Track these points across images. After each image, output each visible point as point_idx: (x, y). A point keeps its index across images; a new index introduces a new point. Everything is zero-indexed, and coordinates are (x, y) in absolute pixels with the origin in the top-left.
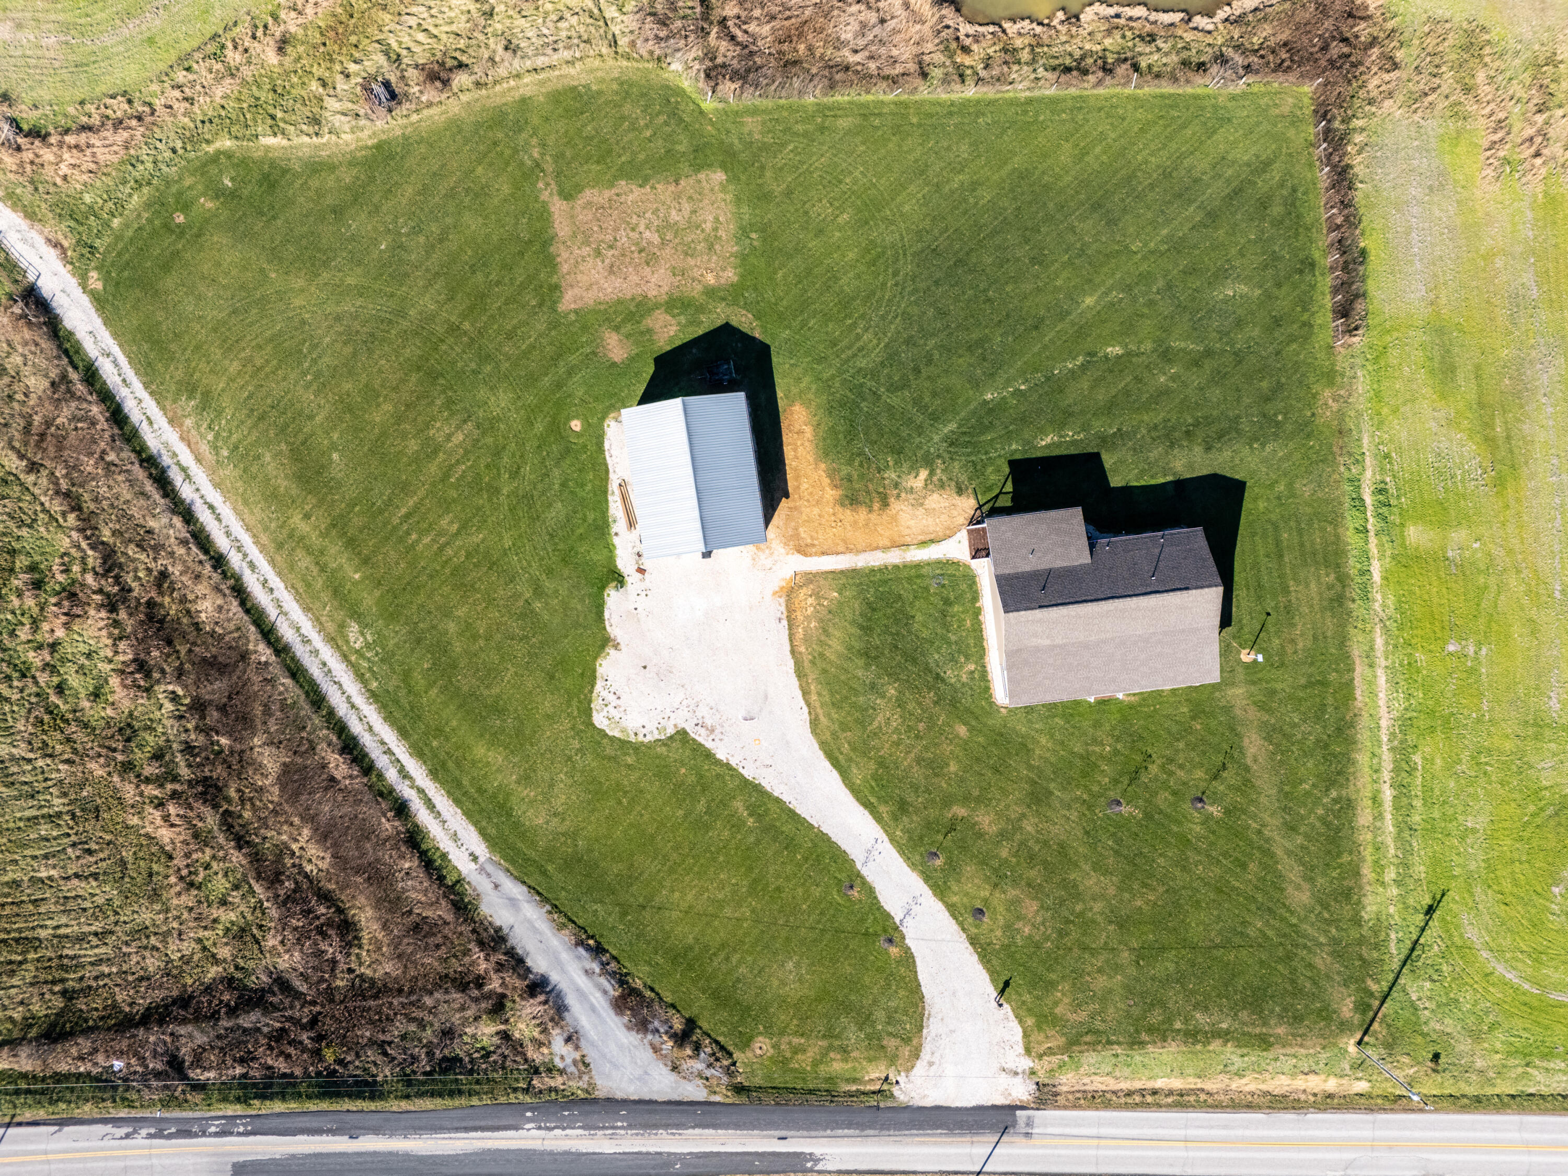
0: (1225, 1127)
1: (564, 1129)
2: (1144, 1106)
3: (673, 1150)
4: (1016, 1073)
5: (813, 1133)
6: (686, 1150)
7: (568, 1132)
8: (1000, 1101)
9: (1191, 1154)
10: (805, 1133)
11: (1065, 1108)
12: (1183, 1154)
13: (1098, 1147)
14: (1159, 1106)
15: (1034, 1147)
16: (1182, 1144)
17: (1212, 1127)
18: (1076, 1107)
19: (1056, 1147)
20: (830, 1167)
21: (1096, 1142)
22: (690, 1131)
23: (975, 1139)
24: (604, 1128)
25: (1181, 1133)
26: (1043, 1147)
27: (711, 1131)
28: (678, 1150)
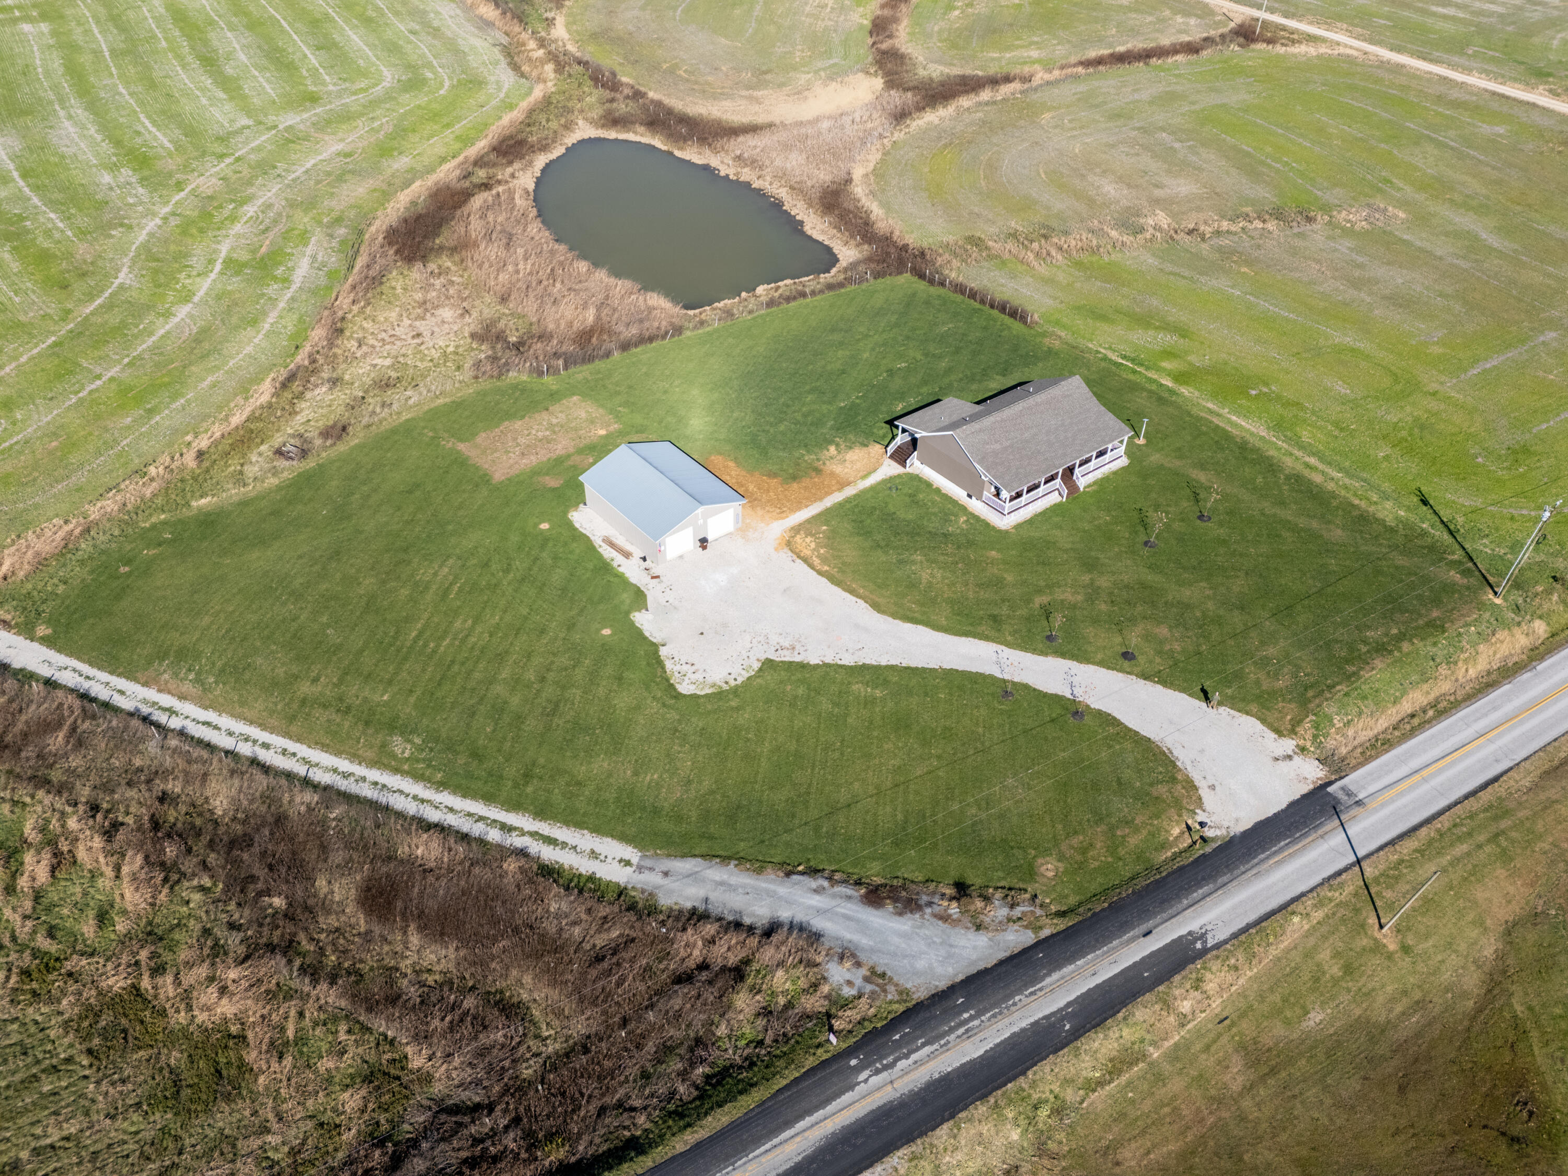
1: (907, 1056)
2: (1418, 730)
3: (1047, 1012)
4: (1289, 757)
5: (1171, 911)
6: (1061, 1003)
7: (914, 1057)
8: (1305, 788)
9: (1499, 744)
10: (1165, 915)
11: (1361, 765)
12: (1493, 746)
13: (1425, 780)
14: (1429, 723)
15: (1376, 810)
16: (1482, 740)
17: (1486, 715)
18: (1367, 760)
19: (1392, 800)
20: (1222, 935)
21: (1417, 777)
22: (1048, 980)
23: (1321, 832)
24: (952, 1030)
25: (1469, 733)
26: (1383, 806)
27: (1071, 967)
28: (1054, 1008)
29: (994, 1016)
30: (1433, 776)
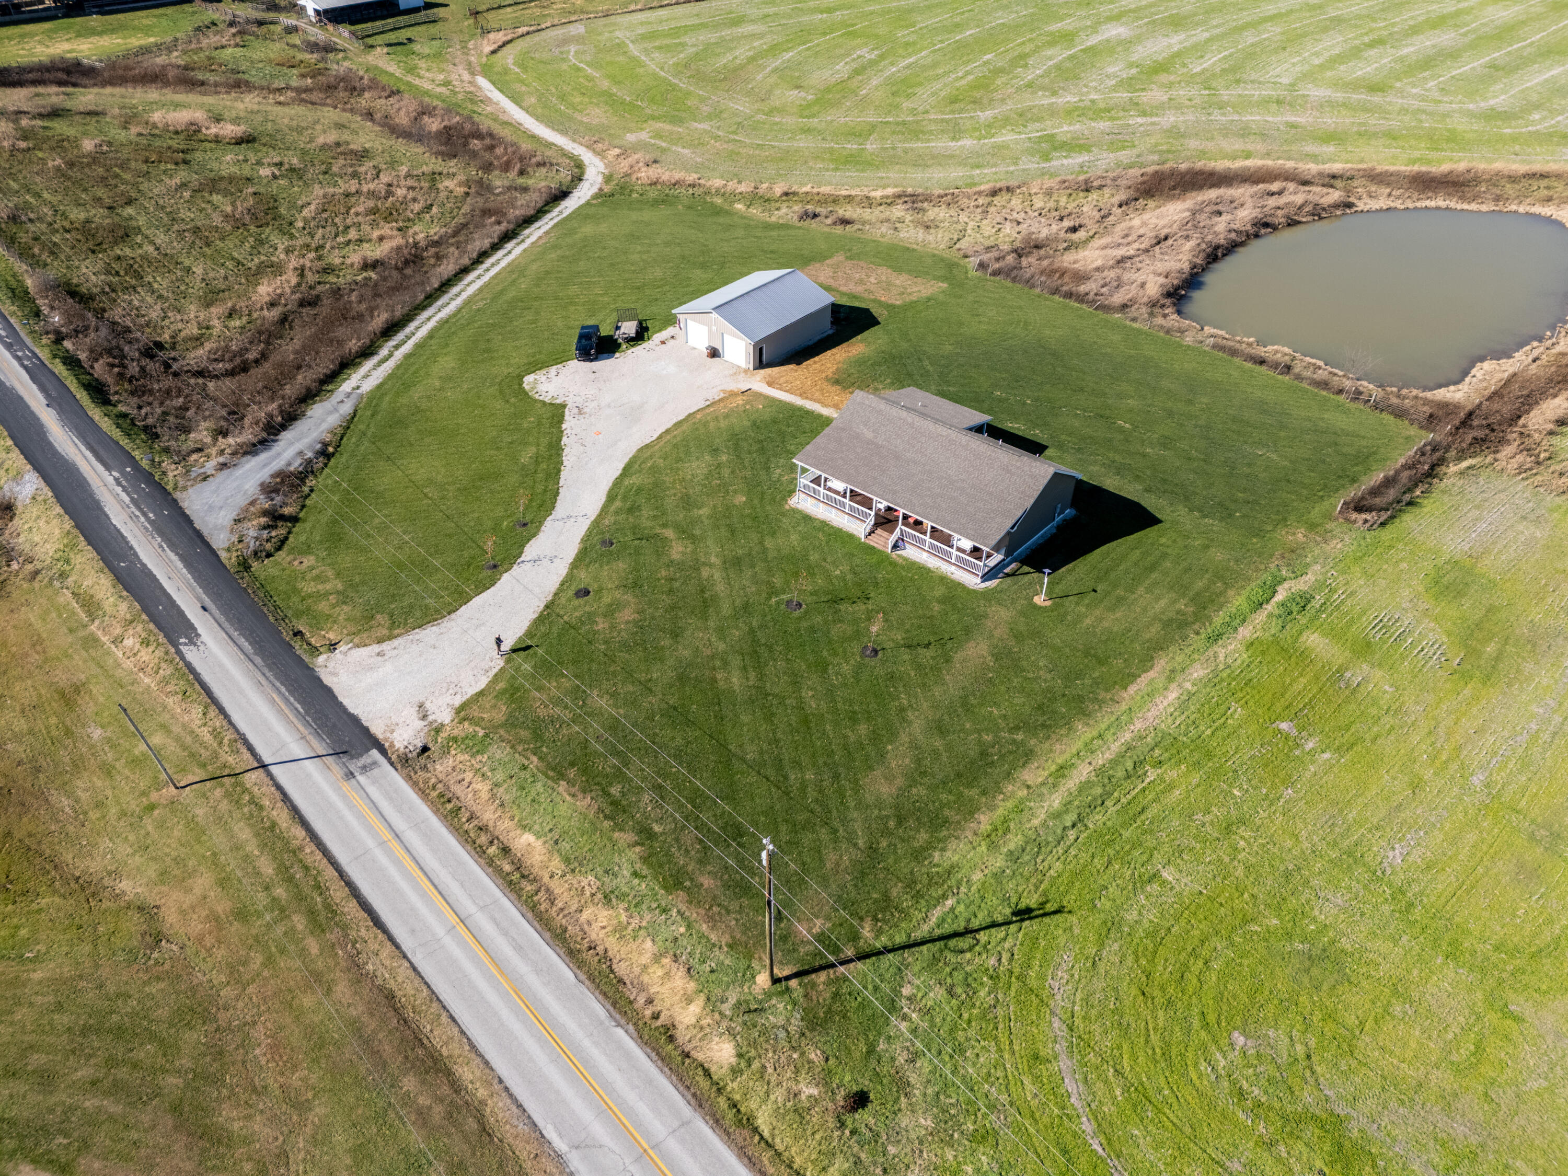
0: (519, 948)
2: (479, 852)
4: (425, 718)
5: (226, 625)
6: (145, 560)
8: (377, 730)
9: (448, 941)
10: (222, 619)
11: (414, 784)
12: (440, 931)
13: (382, 844)
14: (490, 862)
15: (337, 789)
16: (454, 919)
17: (505, 933)
18: (423, 794)
19: (351, 807)
20: (191, 654)
21: (388, 835)
23: (310, 738)
25: (468, 907)
29: (146, 528)
30: (390, 853)
